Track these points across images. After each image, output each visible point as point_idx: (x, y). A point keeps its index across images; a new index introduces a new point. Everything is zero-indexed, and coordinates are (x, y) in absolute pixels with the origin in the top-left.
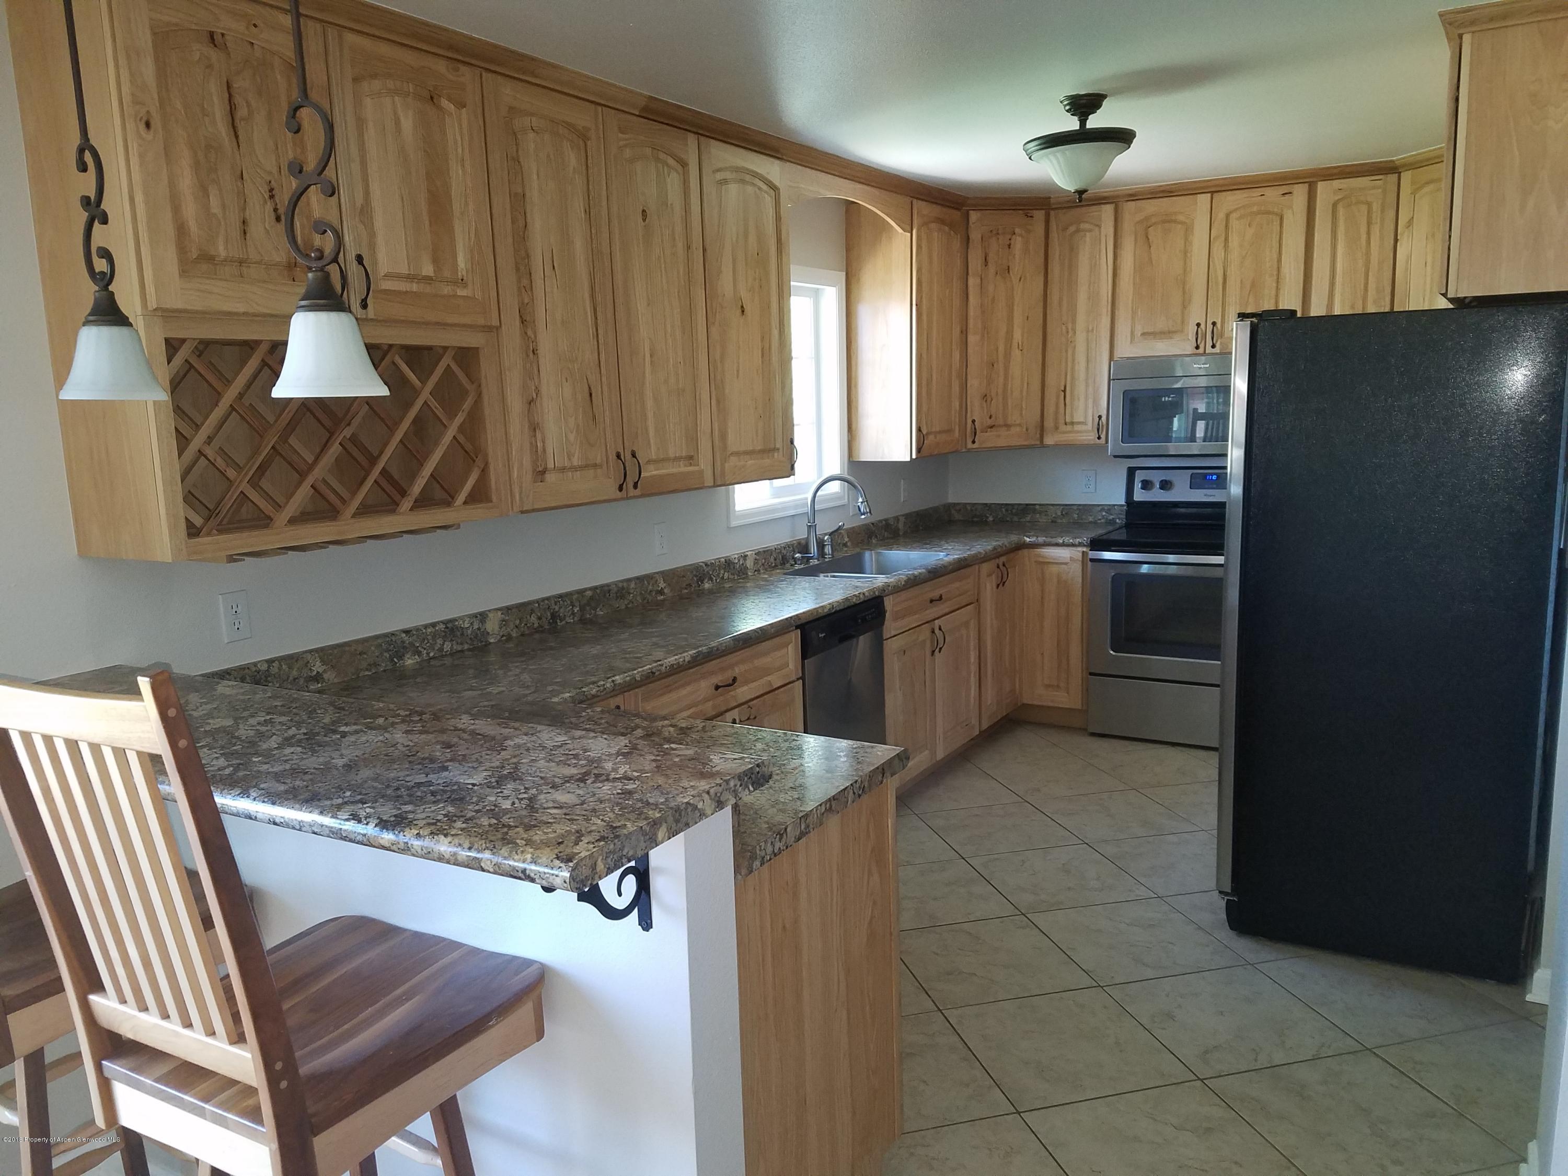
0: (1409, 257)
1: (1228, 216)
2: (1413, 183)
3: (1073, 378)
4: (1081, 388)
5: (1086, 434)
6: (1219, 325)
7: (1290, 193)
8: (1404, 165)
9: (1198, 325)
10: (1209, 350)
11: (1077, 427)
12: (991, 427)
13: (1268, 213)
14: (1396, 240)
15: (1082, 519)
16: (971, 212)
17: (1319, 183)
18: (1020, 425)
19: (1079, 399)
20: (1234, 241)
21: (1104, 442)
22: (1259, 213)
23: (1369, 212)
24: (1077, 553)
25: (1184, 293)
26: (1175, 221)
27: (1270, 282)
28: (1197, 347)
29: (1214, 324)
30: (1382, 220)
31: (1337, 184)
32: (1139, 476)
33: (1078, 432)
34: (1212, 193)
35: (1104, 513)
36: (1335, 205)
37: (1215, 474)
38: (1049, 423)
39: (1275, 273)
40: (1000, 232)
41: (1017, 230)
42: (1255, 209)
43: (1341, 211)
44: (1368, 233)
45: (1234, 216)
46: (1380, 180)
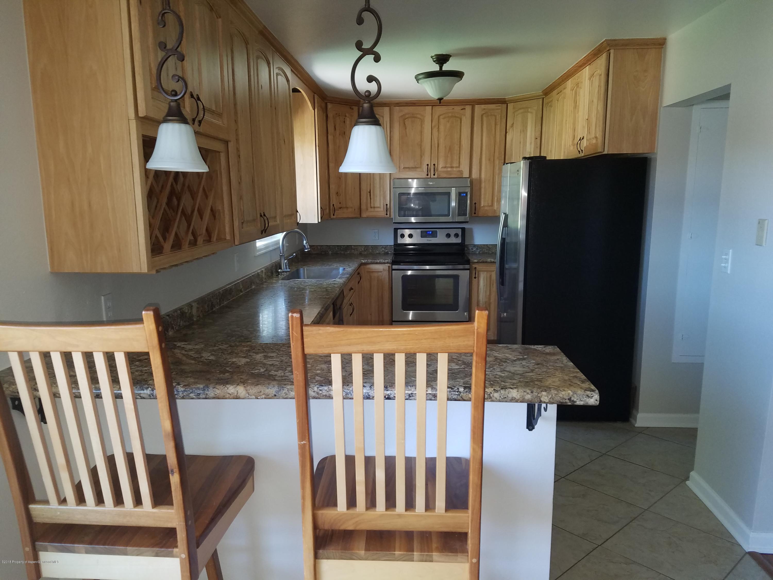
0: (512, 140)
1: (439, 117)
2: (514, 108)
3: (374, 187)
4: (377, 192)
5: (381, 212)
6: (436, 165)
7: (465, 109)
8: (509, 101)
9: (428, 165)
10: (432, 176)
11: (376, 209)
12: (340, 208)
13: (456, 117)
14: (506, 132)
15: (373, 252)
16: (328, 103)
17: (476, 106)
18: (352, 208)
19: (377, 197)
20: (442, 128)
21: (389, 216)
22: (452, 117)
23: (496, 119)
24: (386, 266)
25: (421, 150)
26: (416, 117)
27: (457, 147)
28: (428, 175)
29: (434, 165)
30: (501, 123)
31: (483, 106)
32: (400, 232)
33: (377, 211)
34: (432, 106)
35: (383, 249)
36: (482, 116)
37: (430, 231)
38: (363, 207)
39: (459, 144)
40: (340, 114)
41: (347, 115)
42: (450, 115)
43: (485, 118)
44: (495, 129)
45: (441, 117)
46: (500, 106)
